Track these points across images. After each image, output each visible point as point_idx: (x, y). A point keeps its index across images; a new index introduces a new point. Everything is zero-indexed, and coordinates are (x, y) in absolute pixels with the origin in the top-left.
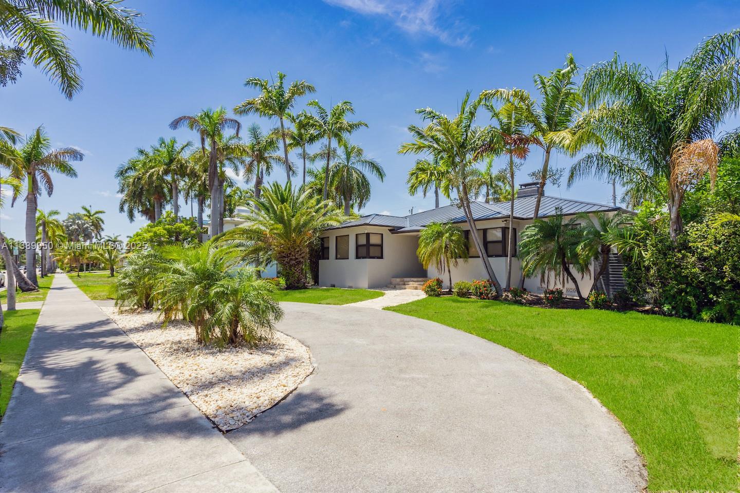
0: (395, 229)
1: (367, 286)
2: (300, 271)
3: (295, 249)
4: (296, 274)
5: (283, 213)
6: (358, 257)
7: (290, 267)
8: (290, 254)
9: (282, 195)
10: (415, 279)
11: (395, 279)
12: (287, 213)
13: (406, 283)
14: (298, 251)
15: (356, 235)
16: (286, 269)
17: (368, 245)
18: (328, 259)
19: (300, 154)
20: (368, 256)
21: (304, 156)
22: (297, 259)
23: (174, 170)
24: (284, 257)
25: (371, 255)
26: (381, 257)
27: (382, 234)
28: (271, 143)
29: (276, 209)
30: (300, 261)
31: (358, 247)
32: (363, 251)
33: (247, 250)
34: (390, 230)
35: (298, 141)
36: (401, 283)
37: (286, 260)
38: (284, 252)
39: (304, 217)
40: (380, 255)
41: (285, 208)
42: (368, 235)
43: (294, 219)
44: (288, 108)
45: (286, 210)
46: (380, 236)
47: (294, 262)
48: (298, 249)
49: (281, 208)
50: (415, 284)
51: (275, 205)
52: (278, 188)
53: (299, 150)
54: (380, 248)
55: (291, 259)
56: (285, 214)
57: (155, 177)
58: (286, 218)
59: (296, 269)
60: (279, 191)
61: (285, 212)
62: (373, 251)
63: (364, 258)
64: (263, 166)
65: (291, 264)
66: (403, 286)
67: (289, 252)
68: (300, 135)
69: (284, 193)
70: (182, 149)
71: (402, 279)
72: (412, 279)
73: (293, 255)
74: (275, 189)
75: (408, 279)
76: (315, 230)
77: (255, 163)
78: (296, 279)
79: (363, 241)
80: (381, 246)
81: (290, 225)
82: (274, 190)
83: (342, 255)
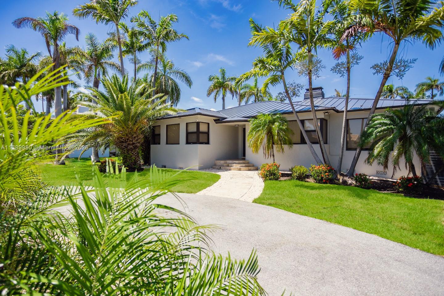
0: (220, 119)
1: (197, 168)
2: (136, 154)
3: (133, 135)
4: (133, 158)
5: (122, 102)
6: (188, 143)
7: (128, 150)
8: (128, 139)
9: (120, 87)
10: (237, 162)
11: (220, 161)
12: (126, 102)
13: (230, 165)
14: (135, 137)
15: (187, 124)
16: (124, 153)
17: (198, 132)
18: (159, 144)
19: (132, 59)
20: (198, 142)
21: (135, 62)
22: (134, 144)
23: (24, 73)
24: (123, 142)
25: (201, 141)
26: (208, 143)
27: (208, 124)
28: (106, 50)
29: (116, 98)
30: (136, 146)
31: (188, 134)
32: (193, 138)
33: (88, 136)
34: (215, 120)
35: (131, 48)
36: (225, 165)
37: (125, 144)
38: (122, 138)
39: (142, 107)
40: (206, 141)
41: (125, 97)
42: (198, 124)
43: (133, 107)
44: (123, 17)
45: (126, 99)
46: (207, 125)
47: (131, 146)
48: (135, 135)
49: (122, 97)
50: (238, 166)
51: (114, 95)
52: (117, 80)
53: (130, 56)
54: (206, 135)
55: (129, 144)
56: (125, 103)
57: (6, 77)
58: (125, 106)
59: (133, 152)
60: (118, 83)
61: (124, 101)
62: (202, 138)
63: (194, 143)
64: (100, 70)
65: (129, 148)
66: (228, 168)
67: (127, 138)
68: (132, 43)
69: (122, 85)
70: (33, 57)
71: (225, 161)
72: (234, 161)
73: (130, 140)
74: (115, 81)
75: (230, 162)
76: (149, 119)
77: (94, 67)
78: (133, 161)
79: (193, 129)
80: (208, 133)
81: (129, 113)
82: (113, 82)
83: (173, 141)
